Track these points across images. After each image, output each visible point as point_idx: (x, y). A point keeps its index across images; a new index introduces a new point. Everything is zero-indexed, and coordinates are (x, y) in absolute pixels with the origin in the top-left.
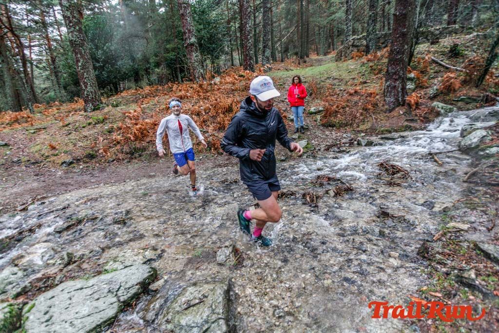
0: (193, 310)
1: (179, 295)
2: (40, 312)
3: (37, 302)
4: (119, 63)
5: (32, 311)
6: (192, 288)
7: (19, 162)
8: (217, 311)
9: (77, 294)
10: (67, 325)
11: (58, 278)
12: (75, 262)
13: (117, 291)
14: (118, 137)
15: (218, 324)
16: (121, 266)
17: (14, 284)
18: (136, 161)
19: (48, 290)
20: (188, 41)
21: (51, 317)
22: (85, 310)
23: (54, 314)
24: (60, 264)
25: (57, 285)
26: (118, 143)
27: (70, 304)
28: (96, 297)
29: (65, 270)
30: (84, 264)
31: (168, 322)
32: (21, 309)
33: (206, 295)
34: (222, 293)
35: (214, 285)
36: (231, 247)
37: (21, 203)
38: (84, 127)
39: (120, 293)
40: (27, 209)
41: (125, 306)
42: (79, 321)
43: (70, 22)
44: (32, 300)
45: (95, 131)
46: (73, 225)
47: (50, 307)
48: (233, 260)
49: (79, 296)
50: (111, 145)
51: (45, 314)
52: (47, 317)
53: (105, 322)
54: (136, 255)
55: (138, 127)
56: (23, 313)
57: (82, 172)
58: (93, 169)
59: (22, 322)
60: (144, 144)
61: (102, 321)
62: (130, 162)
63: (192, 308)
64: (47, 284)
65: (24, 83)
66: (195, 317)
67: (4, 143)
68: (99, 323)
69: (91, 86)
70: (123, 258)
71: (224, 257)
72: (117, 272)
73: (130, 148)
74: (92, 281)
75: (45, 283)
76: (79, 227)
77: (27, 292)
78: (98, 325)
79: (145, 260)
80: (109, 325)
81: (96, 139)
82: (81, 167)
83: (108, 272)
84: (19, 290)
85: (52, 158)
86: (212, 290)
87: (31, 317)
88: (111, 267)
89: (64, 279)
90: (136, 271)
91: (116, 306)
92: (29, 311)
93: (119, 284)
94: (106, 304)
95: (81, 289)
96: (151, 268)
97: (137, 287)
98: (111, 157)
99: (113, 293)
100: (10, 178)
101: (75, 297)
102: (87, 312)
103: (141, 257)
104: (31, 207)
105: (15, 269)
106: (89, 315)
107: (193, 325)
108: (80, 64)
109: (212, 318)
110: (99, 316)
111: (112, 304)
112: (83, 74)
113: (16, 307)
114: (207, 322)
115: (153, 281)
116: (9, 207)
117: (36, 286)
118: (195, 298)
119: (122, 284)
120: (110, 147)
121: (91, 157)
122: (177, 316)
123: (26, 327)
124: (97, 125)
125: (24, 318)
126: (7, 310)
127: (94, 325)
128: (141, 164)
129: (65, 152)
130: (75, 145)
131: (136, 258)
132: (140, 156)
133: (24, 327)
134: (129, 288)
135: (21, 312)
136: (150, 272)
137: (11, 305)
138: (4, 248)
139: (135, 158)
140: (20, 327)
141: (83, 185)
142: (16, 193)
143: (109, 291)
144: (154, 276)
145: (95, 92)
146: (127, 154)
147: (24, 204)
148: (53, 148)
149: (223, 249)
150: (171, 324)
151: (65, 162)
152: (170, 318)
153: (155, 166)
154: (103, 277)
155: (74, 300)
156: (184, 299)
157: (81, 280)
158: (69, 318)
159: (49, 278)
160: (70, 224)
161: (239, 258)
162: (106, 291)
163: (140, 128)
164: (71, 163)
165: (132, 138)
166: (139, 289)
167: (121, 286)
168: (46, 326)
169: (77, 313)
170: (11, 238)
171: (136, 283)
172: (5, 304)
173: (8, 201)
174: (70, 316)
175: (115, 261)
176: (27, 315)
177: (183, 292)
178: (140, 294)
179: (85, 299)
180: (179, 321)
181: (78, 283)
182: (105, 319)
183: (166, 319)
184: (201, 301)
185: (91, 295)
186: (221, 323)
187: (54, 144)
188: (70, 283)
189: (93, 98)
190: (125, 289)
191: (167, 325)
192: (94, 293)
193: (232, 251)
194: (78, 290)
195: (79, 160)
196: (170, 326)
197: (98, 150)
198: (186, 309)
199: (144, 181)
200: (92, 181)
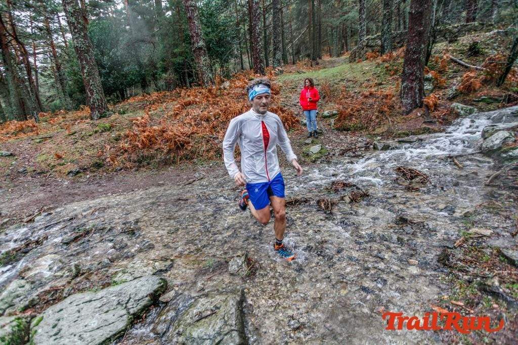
0: (205, 322)
1: (190, 306)
2: (49, 325)
3: (45, 316)
4: (125, 69)
5: (40, 324)
6: (203, 299)
7: (25, 172)
8: (230, 322)
9: (85, 306)
10: (76, 339)
11: (66, 290)
12: (83, 274)
13: (127, 303)
14: (125, 145)
15: (232, 335)
16: (131, 278)
17: (22, 297)
18: (144, 169)
19: (57, 303)
20: (196, 45)
21: (60, 330)
22: (94, 323)
23: (62, 327)
24: (68, 276)
25: (65, 297)
26: (126, 151)
27: (78, 317)
28: (106, 310)
29: (73, 282)
30: (93, 276)
31: (179, 334)
32: (29, 323)
33: (219, 306)
34: (235, 304)
35: (226, 296)
36: (244, 257)
37: (27, 215)
38: (90, 135)
39: (129, 305)
40: (34, 220)
41: (134, 318)
42: (88, 334)
43: (75, 28)
44: (40, 313)
45: (102, 139)
46: (81, 236)
47: (59, 320)
48: (245, 270)
49: (87, 309)
50: (119, 153)
51: (54, 327)
52: (56, 330)
53: (115, 335)
54: (146, 266)
55: (146, 134)
56: (31, 327)
57: (89, 182)
58: (100, 179)
59: (30, 335)
60: (152, 152)
61: (111, 334)
62: (137, 170)
63: (204, 320)
64: (54, 297)
65: (28, 92)
66: (207, 329)
67: (9, 153)
68: (108, 336)
69: (97, 93)
70: (132, 270)
71: (236, 267)
72: (127, 284)
73: (138, 156)
74: (101, 294)
75: (53, 295)
76: (87, 238)
77: (35, 305)
78: (107, 339)
79: (155, 271)
80: (119, 338)
81: (103, 148)
82: (88, 176)
83: (117, 284)
84: (27, 303)
85: (59, 168)
86: (224, 301)
87: (40, 331)
88: (120, 279)
89: (73, 291)
90: (146, 283)
91: (125, 317)
92: (37, 324)
93: (128, 296)
94: (116, 316)
95: (90, 301)
96: (161, 279)
97: (147, 298)
98: (119, 166)
99: (122, 305)
100: (16, 188)
101: (84, 309)
102: (96, 324)
103: (151, 268)
104: (37, 218)
105: (23, 282)
106: (98, 328)
107: (205, 337)
108: (85, 71)
109: (225, 330)
110: (108, 329)
111: (121, 316)
112: (89, 81)
113: (24, 320)
114: (219, 334)
115: (164, 293)
116: (16, 218)
117: (44, 299)
118: (207, 310)
119: (132, 296)
120: (117, 155)
121: (98, 166)
122: (189, 328)
123: (35, 341)
124: (104, 133)
125: (32, 332)
126: (15, 323)
127: (103, 339)
128: (149, 173)
129: (72, 162)
130: (81, 154)
131: (145, 269)
132: (148, 164)
133: (32, 341)
134: (139, 300)
135: (29, 325)
136: (160, 283)
137: (19, 319)
138: (11, 260)
139: (144, 166)
140: (28, 341)
141: (90, 195)
142: (22, 204)
143: (119, 303)
144: (164, 287)
145: (101, 99)
146: (135, 162)
147: (31, 215)
148: (59, 157)
149: (236, 258)
150: (182, 337)
151: (71, 172)
152: (181, 330)
153: (164, 174)
154: (111, 289)
155: (83, 313)
156: (195, 311)
157: (89, 292)
158: (78, 331)
159: (56, 290)
160: (78, 235)
161: (251, 268)
162: (115, 303)
163: (148, 136)
164: (78, 172)
165: (140, 146)
166: (149, 301)
167: (130, 298)
168: (55, 340)
169: (86, 326)
170: (17, 250)
171: (145, 295)
172: (13, 318)
173: (14, 212)
174: (79, 329)
175: (124, 273)
176: (36, 328)
177: (195, 304)
178: (150, 306)
179: (94, 312)
180: (190, 333)
181: (87, 296)
182: (114, 332)
183: (177, 331)
184: (213, 313)
185: (100, 307)
186: (234, 335)
187: (60, 153)
188: (78, 296)
189: (99, 106)
190: (135, 301)
191: (179, 337)
192: (103, 305)
193: (245, 261)
194: (86, 302)
195: (85, 169)
196: (181, 339)
197: (105, 159)
198: (198, 321)
199: (153, 189)
200: (100, 190)
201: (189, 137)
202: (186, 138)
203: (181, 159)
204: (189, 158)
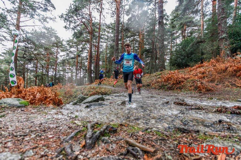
14: (160, 80)
20: (220, 37)
38: (153, 76)
50: (156, 83)
139: (162, 89)
145: (163, 64)
165: (163, 81)
195: (144, 86)
201: (185, 79)
202: (183, 79)
203: (177, 88)
204: (180, 89)
